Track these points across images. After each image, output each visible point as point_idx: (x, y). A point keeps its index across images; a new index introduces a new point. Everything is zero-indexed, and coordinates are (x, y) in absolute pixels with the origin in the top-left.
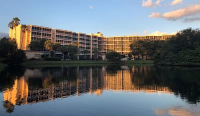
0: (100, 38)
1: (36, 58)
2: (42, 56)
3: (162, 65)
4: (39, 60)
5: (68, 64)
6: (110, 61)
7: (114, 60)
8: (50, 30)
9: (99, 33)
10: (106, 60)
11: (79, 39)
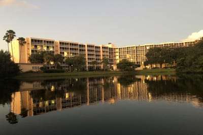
0: (111, 49)
1: (34, 70)
2: (42, 68)
3: (188, 73)
4: (37, 72)
5: (70, 75)
6: (122, 71)
7: (127, 70)
8: (53, 42)
9: (110, 44)
10: (118, 70)
11: (86, 50)
